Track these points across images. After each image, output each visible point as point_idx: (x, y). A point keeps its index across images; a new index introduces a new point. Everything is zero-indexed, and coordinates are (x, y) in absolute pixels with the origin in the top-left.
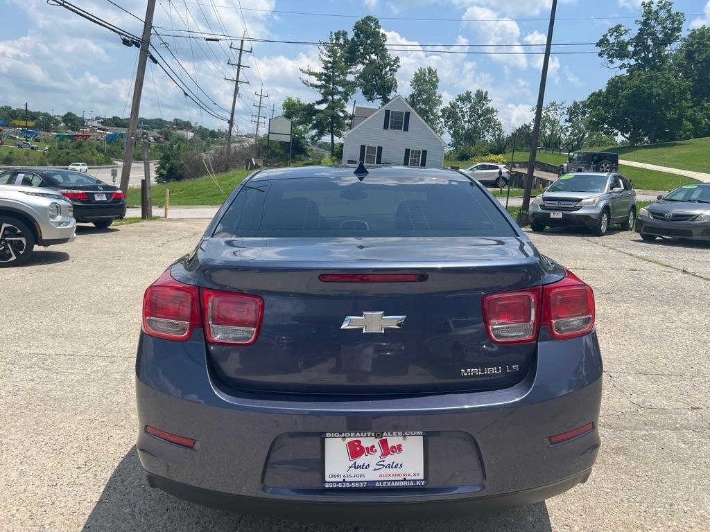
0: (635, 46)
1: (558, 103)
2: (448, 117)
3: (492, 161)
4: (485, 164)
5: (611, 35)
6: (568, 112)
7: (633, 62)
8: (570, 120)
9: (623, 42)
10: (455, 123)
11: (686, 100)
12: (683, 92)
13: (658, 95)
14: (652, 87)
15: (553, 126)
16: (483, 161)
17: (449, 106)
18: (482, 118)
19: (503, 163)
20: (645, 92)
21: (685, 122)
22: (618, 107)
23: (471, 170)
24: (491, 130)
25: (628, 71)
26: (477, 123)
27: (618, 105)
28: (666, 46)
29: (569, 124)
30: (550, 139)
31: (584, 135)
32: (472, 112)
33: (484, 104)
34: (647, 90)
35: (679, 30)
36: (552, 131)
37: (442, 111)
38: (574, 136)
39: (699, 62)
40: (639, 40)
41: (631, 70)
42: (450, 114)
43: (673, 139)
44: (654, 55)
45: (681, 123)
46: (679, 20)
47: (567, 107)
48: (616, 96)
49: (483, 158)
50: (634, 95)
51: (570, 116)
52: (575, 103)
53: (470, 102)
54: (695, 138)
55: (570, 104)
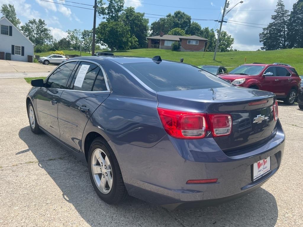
0: (108, 10)
1: (78, 30)
2: (26, 31)
3: (59, 54)
4: (56, 55)
5: (99, 4)
6: (82, 34)
7: (108, 17)
8: (83, 38)
9: (103, 8)
10: (29, 33)
11: (129, 35)
12: (128, 31)
13: (119, 31)
14: (117, 28)
15: (76, 40)
16: (54, 54)
17: (25, 25)
18: (43, 33)
19: (64, 55)
20: (115, 30)
21: (129, 43)
22: (106, 35)
23: (50, 57)
24: (48, 39)
25: (107, 20)
26: (40, 35)
27: (106, 34)
28: (119, 12)
29: (83, 40)
30: (76, 45)
31: (89, 45)
32: (38, 29)
33: (43, 26)
34: (116, 29)
35: (123, 6)
36: (76, 42)
37: (22, 27)
38: (85, 45)
39: (130, 21)
40: (109, 8)
41: (108, 20)
42: (26, 29)
43: (124, 49)
44: (115, 15)
45: (128, 43)
46: (123, 3)
47: (82, 32)
48: (104, 30)
49: (54, 52)
50: (111, 30)
51: (83, 36)
52: (85, 31)
53: (36, 24)
54: (131, 49)
55: (82, 31)
